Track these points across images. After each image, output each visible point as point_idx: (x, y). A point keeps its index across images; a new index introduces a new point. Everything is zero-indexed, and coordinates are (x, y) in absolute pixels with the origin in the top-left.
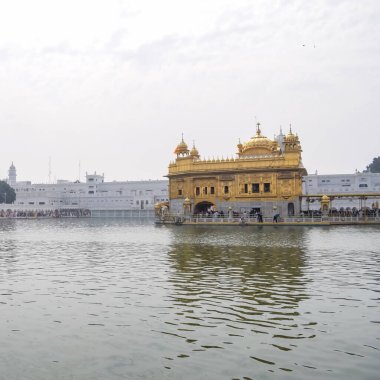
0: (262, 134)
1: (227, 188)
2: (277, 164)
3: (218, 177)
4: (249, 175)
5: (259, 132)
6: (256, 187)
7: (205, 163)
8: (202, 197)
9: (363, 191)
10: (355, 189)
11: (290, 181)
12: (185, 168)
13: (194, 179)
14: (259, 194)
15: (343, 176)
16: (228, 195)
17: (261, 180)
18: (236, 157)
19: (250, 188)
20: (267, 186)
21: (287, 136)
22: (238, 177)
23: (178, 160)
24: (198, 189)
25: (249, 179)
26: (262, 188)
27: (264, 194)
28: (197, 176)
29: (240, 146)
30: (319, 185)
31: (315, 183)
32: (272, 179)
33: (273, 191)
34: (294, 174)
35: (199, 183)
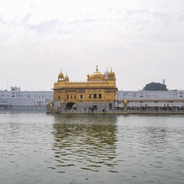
0: (98, 71)
1: (81, 96)
2: (105, 85)
3: (78, 90)
4: (92, 90)
5: (97, 70)
6: (95, 96)
7: (71, 83)
8: (70, 100)
9: (142, 99)
10: (138, 98)
11: (110, 94)
12: (62, 85)
13: (66, 91)
14: (96, 99)
15: (133, 92)
16: (82, 99)
17: (98, 92)
18: (86, 81)
19: (92, 96)
20: (100, 95)
21: (110, 73)
22: (87, 91)
23: (59, 81)
24: (68, 96)
25: (92, 92)
26: (98, 96)
27: (99, 99)
28: (68, 90)
29: (88, 76)
30: (123, 96)
32: (103, 92)
33: (103, 98)
34: (112, 90)
35: (69, 93)
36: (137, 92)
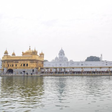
1: (16, 65)
2: (30, 58)
3: (14, 61)
4: (22, 61)
5: (30, 49)
6: (24, 65)
8: (10, 68)
9: (82, 66)
11: (33, 63)
12: (5, 58)
13: (8, 62)
14: (25, 67)
15: (77, 62)
16: (16, 67)
17: (25, 63)
18: (22, 56)
22: (19, 62)
24: (9, 65)
26: (26, 65)
27: (26, 67)
29: (23, 53)
31: (70, 64)
32: (29, 63)
33: (29, 66)
34: (34, 61)
36: (80, 62)
